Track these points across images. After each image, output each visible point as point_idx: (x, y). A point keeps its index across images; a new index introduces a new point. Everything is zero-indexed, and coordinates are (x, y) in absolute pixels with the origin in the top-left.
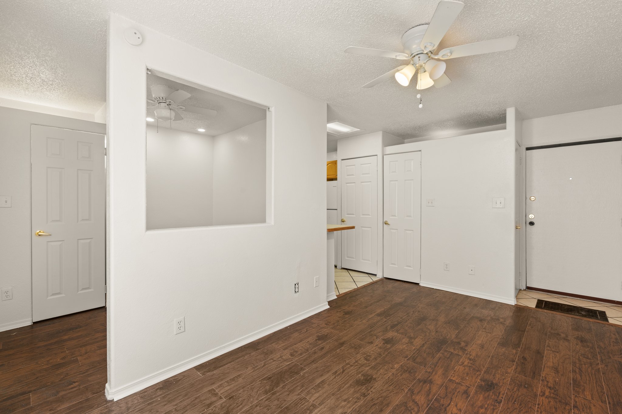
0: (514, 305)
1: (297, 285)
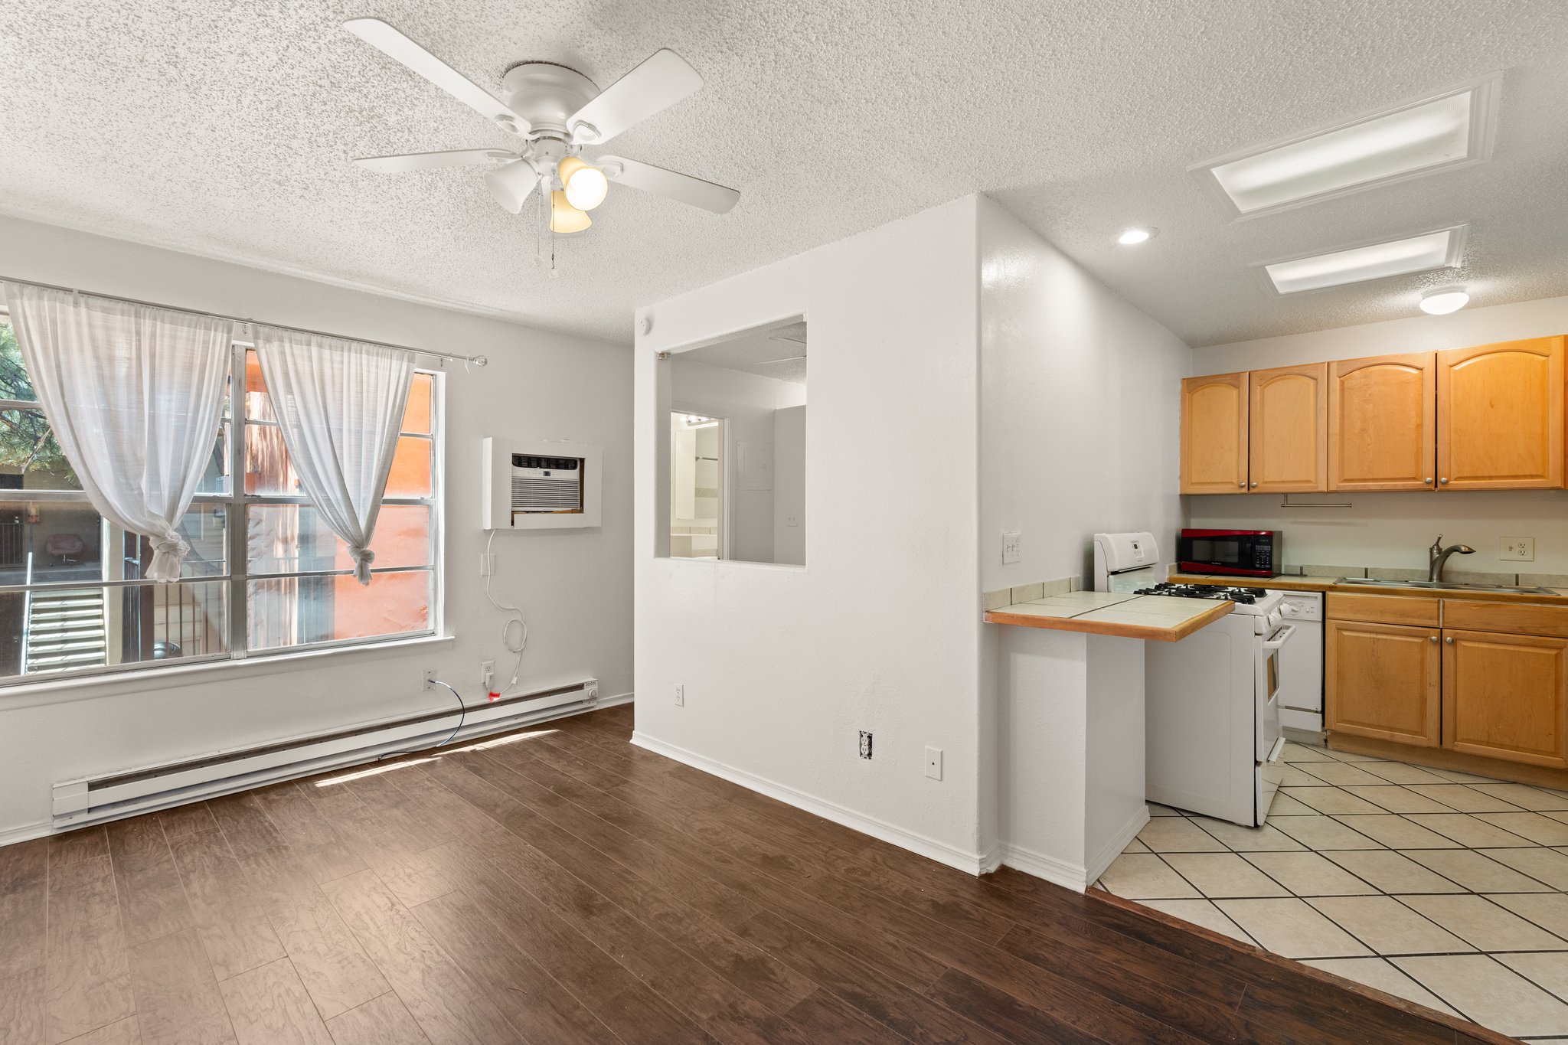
1: (865, 737)
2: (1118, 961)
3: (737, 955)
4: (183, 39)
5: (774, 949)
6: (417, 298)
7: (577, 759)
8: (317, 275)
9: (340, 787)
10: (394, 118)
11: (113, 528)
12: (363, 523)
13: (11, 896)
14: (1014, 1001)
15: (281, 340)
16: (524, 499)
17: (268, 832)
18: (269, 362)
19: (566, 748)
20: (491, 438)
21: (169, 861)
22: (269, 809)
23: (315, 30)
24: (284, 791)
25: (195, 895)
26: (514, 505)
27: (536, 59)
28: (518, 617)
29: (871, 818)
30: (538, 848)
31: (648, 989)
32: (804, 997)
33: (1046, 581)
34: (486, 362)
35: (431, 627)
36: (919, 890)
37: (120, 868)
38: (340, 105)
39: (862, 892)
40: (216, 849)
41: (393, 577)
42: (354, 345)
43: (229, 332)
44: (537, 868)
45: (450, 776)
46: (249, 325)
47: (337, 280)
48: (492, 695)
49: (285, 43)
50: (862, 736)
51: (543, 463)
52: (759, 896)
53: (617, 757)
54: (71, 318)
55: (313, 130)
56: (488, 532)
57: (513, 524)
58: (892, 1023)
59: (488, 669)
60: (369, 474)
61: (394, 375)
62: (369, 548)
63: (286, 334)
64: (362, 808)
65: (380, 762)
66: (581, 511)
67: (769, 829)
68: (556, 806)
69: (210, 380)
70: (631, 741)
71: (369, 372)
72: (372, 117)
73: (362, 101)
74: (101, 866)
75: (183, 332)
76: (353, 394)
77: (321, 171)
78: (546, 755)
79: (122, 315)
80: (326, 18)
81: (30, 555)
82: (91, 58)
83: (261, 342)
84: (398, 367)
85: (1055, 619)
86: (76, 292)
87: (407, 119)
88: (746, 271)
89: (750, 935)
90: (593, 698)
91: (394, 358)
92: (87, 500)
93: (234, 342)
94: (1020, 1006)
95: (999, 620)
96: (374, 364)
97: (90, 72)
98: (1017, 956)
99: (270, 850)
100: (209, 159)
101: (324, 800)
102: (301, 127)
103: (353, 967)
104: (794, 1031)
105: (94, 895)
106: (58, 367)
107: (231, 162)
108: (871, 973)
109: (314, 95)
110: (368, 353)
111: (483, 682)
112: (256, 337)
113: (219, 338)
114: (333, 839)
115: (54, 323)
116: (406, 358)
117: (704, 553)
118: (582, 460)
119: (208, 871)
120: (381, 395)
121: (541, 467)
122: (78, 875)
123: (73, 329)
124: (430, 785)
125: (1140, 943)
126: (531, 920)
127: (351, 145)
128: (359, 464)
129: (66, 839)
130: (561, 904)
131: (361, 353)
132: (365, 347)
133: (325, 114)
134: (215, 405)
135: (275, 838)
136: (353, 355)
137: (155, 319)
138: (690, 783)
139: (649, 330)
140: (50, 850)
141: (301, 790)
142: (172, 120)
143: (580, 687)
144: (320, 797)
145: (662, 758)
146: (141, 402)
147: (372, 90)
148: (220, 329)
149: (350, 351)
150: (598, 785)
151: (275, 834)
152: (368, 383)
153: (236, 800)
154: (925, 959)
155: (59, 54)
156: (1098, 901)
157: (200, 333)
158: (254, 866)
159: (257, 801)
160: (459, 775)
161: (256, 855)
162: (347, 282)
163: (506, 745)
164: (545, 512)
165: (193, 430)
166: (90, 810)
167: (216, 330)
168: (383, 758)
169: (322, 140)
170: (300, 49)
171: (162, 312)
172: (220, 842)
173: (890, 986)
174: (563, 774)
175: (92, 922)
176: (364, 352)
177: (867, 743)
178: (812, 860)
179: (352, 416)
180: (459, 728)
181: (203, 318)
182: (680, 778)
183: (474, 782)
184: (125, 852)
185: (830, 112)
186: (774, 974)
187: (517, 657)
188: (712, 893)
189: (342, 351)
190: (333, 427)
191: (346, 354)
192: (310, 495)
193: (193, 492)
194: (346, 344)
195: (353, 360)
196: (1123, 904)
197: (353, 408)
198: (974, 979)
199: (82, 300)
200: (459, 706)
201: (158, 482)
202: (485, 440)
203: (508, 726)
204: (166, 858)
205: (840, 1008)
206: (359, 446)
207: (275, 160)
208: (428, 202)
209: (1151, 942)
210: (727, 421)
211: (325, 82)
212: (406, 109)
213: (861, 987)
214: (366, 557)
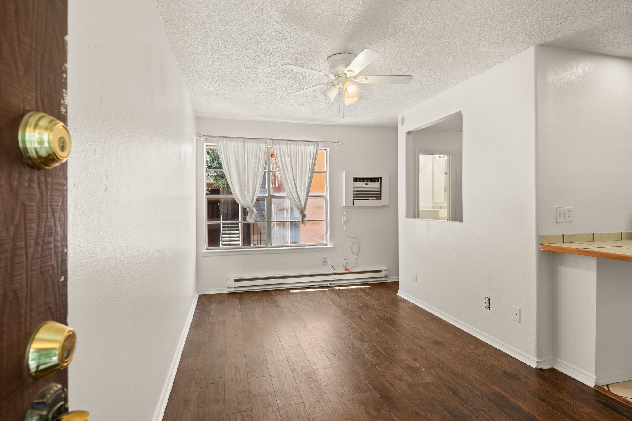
1: (487, 299)
2: (591, 413)
3: (409, 365)
4: (250, 72)
5: (424, 367)
6: (319, 123)
7: (374, 297)
8: (289, 121)
9: (296, 293)
10: (301, 77)
11: (242, 207)
12: (303, 204)
13: (219, 305)
14: (521, 408)
15: (279, 144)
16: (358, 195)
17: (276, 302)
18: (276, 152)
19: (372, 293)
20: (345, 172)
21: (251, 304)
22: (277, 295)
23: (278, 63)
24: (281, 291)
25: (257, 313)
26: (354, 197)
27: (335, 53)
28: (356, 241)
29: (490, 336)
30: (352, 321)
31: (374, 365)
32: (428, 382)
33: (594, 233)
34: (343, 143)
35: (326, 242)
36: (501, 366)
37: (241, 303)
38: (287, 77)
39: (472, 360)
40: (262, 303)
41: (313, 223)
42: (300, 142)
43: (266, 143)
44: (349, 326)
45: (329, 295)
46: (271, 140)
47: (295, 121)
48: (346, 270)
49: (271, 67)
50: (486, 299)
51: (366, 180)
52: (427, 351)
53: (390, 299)
54: (230, 145)
55: (281, 84)
56: (344, 207)
57: (353, 204)
58: (460, 398)
59: (345, 260)
60: (305, 187)
61: (312, 151)
62: (305, 213)
63: (281, 142)
64: (301, 300)
65: (309, 288)
66: (381, 199)
67: (442, 332)
68: (362, 310)
69: (261, 159)
70: (397, 294)
71: (304, 151)
72: (295, 78)
73: (292, 75)
74: (237, 302)
75: (255, 145)
76: (300, 160)
77: (285, 94)
78: (363, 294)
79: (241, 142)
80: (280, 60)
81: (222, 215)
82: (232, 81)
83: (274, 145)
84: (314, 148)
85: (573, 249)
86: (231, 138)
87: (304, 76)
88: (438, 94)
89: (417, 361)
90: (386, 277)
91: (312, 145)
92: (233, 197)
93: (267, 146)
94: (523, 410)
95: (546, 249)
96: (306, 148)
97: (232, 84)
98: (535, 397)
99: (275, 306)
100: (258, 97)
101: (291, 296)
102: (278, 84)
103: (292, 338)
104: (420, 389)
105: (235, 308)
106: (227, 159)
107: (263, 96)
108: (460, 383)
109: (280, 76)
110: (304, 145)
111: (343, 264)
112: (273, 144)
113: (263, 145)
114: (292, 306)
115: (226, 146)
116: (316, 145)
117: (443, 218)
118: (381, 178)
119: (260, 308)
120: (308, 158)
121: (364, 182)
122: (232, 303)
123: (230, 148)
124: (322, 297)
125: (612, 411)
126: (343, 339)
127: (291, 86)
128: (302, 183)
129: (230, 294)
130: (354, 337)
131: (302, 145)
132: (303, 143)
133: (283, 80)
134: (262, 167)
135: (277, 303)
136: (300, 146)
137: (248, 142)
138: (416, 312)
139: (403, 123)
140: (227, 296)
141: (285, 292)
142: (249, 90)
143: (381, 271)
144: (290, 295)
145: (408, 302)
146: (245, 168)
147: (294, 72)
148: (263, 143)
149: (299, 145)
150: (379, 306)
151: (277, 302)
152: (304, 155)
153: (268, 292)
154: (487, 386)
155: (226, 82)
156: (600, 393)
157: (259, 145)
158: (271, 309)
159: (274, 293)
160: (333, 296)
161: (272, 307)
162: (298, 121)
163: (350, 289)
164: (366, 199)
165: (257, 173)
166: (235, 287)
167: (262, 143)
168: (310, 287)
169: (284, 86)
170: (275, 68)
171: (250, 140)
172: (264, 302)
173: (466, 389)
174: (368, 301)
175: (235, 314)
176: (303, 144)
177: (488, 302)
178: (456, 346)
179: (300, 167)
180: (334, 280)
181: (259, 140)
182: (412, 310)
183: (336, 298)
184: (242, 300)
185: (442, 40)
186: (420, 373)
187: (356, 256)
188: (408, 346)
189: (296, 145)
190: (294, 171)
191: (297, 146)
192: (288, 195)
193: (257, 194)
194: (298, 142)
195: (300, 148)
196: (614, 397)
197: (300, 164)
198: (506, 397)
199: (232, 139)
200: (333, 272)
201: (249, 192)
202: (343, 172)
203: (352, 283)
204: (251, 303)
205: (441, 388)
206: (302, 177)
207: (273, 94)
208: (315, 95)
209: (620, 413)
210: (451, 156)
211: (282, 73)
212: (303, 74)
213: (453, 386)
214: (304, 216)
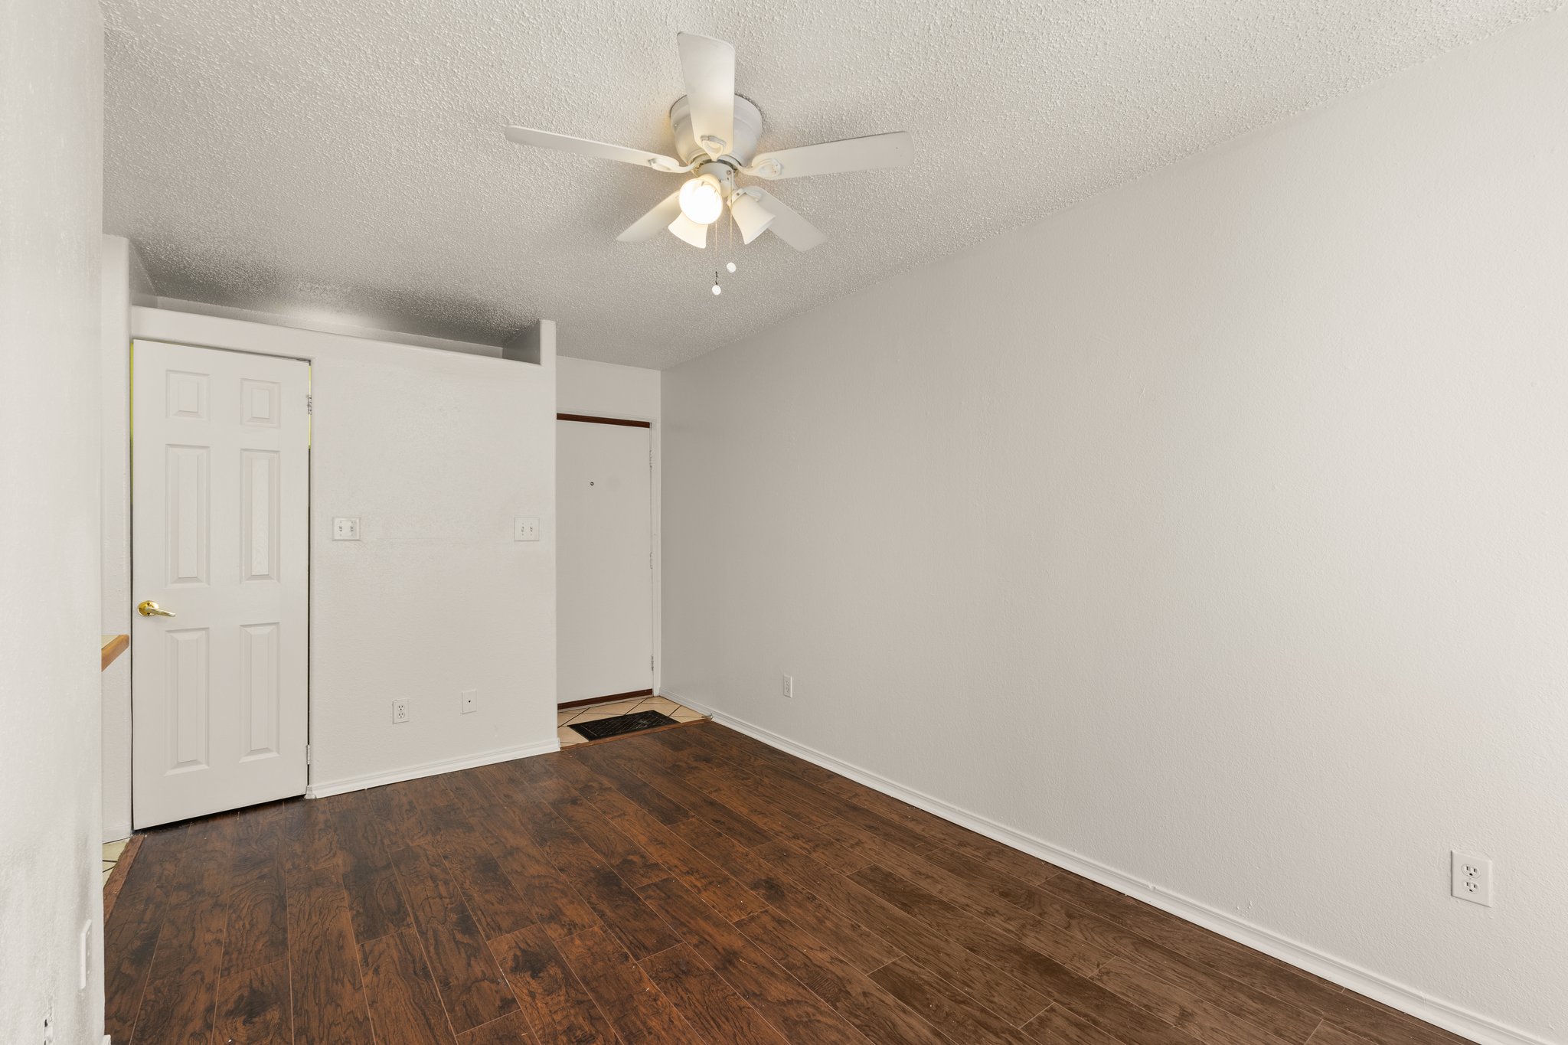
0: (559, 750)
3: (534, 976)
5: (494, 979)
89: (505, 999)
